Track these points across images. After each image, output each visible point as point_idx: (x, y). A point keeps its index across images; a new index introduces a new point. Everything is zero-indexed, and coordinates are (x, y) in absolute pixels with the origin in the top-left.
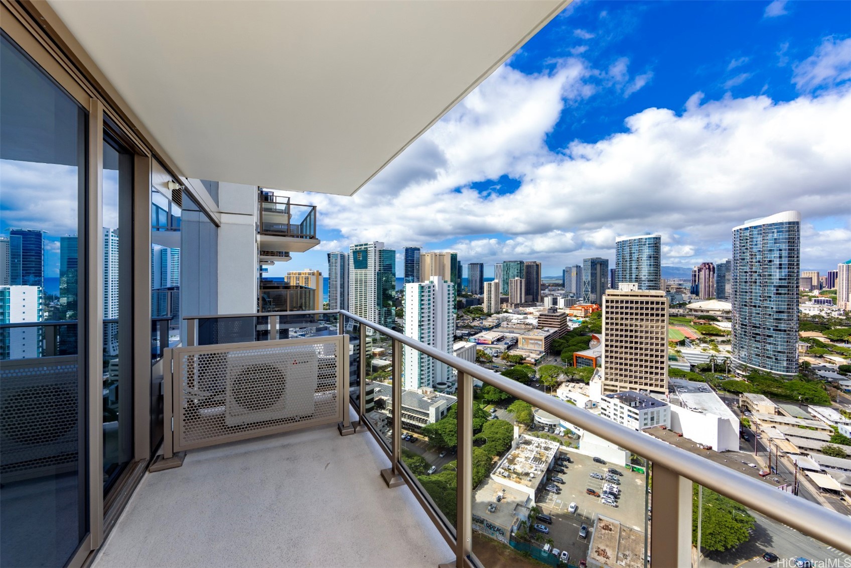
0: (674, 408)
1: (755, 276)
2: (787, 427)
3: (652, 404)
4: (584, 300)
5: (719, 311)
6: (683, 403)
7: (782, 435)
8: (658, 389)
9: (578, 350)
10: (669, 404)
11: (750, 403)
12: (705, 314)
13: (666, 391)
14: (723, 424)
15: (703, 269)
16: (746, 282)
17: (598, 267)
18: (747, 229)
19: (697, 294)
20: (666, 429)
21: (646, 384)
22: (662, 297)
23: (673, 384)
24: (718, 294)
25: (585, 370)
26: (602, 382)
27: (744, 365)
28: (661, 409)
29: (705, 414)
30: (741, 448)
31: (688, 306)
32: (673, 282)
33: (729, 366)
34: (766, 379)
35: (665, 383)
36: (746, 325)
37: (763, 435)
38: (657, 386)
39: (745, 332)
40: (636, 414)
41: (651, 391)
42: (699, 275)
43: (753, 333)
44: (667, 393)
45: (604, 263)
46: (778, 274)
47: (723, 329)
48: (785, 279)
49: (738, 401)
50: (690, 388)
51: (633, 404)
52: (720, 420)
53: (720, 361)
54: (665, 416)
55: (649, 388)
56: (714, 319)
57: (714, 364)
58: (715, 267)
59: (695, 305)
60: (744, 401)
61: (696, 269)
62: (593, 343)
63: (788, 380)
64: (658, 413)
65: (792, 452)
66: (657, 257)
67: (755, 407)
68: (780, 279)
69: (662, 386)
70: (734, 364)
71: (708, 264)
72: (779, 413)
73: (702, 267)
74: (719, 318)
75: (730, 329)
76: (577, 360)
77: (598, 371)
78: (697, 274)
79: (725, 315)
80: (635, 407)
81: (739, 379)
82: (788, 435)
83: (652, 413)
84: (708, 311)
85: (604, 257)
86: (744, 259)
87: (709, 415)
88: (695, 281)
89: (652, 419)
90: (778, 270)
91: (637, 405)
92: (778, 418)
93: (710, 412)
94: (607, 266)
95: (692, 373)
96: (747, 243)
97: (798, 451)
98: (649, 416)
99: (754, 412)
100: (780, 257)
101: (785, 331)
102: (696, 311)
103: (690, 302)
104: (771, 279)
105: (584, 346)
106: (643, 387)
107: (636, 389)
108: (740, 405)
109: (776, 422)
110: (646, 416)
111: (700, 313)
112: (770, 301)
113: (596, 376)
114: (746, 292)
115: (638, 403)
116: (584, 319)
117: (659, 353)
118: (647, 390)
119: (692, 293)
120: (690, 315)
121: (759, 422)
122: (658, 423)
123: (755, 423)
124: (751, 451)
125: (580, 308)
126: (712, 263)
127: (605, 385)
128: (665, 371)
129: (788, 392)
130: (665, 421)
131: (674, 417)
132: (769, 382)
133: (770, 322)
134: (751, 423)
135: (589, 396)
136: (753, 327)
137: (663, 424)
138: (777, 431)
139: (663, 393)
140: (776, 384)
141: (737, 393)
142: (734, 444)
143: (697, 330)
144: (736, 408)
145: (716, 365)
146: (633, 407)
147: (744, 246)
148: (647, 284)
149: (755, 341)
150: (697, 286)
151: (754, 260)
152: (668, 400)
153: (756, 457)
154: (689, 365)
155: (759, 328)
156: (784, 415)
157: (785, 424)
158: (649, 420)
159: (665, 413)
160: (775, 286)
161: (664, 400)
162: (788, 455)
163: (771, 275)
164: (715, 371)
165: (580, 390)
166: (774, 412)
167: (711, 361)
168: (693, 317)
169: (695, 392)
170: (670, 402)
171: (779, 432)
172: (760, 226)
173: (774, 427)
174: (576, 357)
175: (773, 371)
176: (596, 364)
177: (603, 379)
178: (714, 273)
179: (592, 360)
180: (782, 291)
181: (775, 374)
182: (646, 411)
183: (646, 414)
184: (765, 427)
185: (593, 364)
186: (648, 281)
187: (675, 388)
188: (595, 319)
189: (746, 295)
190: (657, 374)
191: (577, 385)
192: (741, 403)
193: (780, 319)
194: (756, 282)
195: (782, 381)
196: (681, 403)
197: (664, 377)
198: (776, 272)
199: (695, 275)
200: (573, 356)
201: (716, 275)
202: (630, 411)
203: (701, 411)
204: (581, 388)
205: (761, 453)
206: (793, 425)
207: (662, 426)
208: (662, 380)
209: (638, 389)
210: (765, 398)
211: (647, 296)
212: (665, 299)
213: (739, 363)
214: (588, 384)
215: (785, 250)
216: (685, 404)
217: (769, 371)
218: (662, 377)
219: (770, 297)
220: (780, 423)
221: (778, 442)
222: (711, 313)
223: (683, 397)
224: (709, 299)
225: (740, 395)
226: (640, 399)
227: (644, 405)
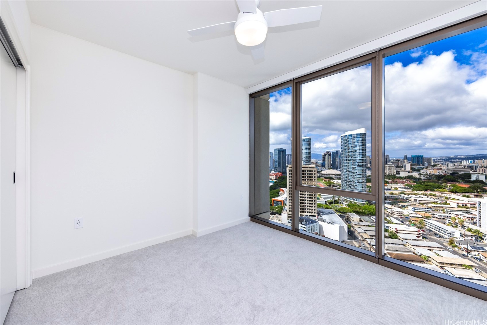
0: (321, 223)
1: (350, 158)
2: (365, 227)
3: (311, 222)
4: (275, 170)
5: (334, 174)
6: (324, 220)
7: (363, 231)
8: (313, 214)
9: (274, 197)
10: (319, 221)
11: (350, 217)
12: (328, 176)
13: (316, 214)
14: (341, 228)
15: (326, 154)
16: (346, 161)
17: (281, 153)
18: (346, 136)
19: (324, 167)
20: (317, 234)
21: (308, 212)
22: (314, 168)
23: (319, 211)
24: (333, 166)
25: (278, 207)
26: (288, 213)
27: (346, 200)
28: (315, 224)
29: (334, 225)
30: (348, 239)
31: (321, 172)
32: (313, 161)
33: (340, 201)
34: (355, 205)
35: (316, 211)
36: (346, 181)
37: (356, 232)
38: (312, 213)
39: (346, 184)
40: (305, 228)
41: (310, 216)
42: (325, 157)
43: (350, 185)
44: (317, 216)
45: (284, 151)
46: (358, 157)
47: (336, 183)
48: (361, 159)
49: (345, 216)
50: (327, 213)
51: (303, 223)
52: (340, 226)
53: (337, 198)
54: (317, 227)
55: (309, 214)
56: (332, 178)
57: (334, 200)
58: (332, 154)
59: (324, 172)
60: (347, 217)
61: (324, 155)
62: (281, 192)
63: (363, 205)
64: (314, 226)
65: (368, 238)
66: (310, 148)
67: (352, 218)
68: (359, 159)
69: (315, 213)
70: (342, 199)
71: (328, 152)
72: (361, 221)
73: (326, 153)
74: (334, 178)
75: (340, 183)
76: (274, 202)
77: (285, 207)
78: (324, 157)
79: (336, 176)
80: (304, 225)
81: (344, 206)
82: (365, 230)
83: (312, 227)
84: (329, 175)
85: (284, 148)
86: (345, 150)
87: (335, 225)
88: (323, 160)
89: (312, 230)
90: (358, 155)
91: (305, 223)
92: (361, 223)
93: (336, 223)
94: (285, 153)
95: (326, 205)
96: (346, 142)
97: (369, 237)
98: (310, 228)
99: (352, 221)
100: (359, 149)
101: (361, 183)
102: (324, 174)
103: (322, 171)
104: (356, 159)
105: (277, 194)
106: (306, 214)
107: (303, 215)
108: (346, 219)
109: (360, 225)
110: (309, 229)
111: (326, 176)
112: (356, 169)
113: (284, 210)
114: (347, 165)
115: (305, 222)
116: (275, 181)
117: (313, 196)
118: (308, 215)
119: (322, 166)
120: (322, 177)
121: (353, 225)
122: (314, 231)
123: (352, 227)
124: (352, 240)
125: (273, 175)
126: (330, 152)
127: (289, 214)
128: (316, 205)
129: (363, 210)
130: (317, 230)
131: (321, 228)
132: (356, 207)
133: (356, 180)
134: (351, 227)
135: (281, 221)
136: (350, 181)
137: (316, 232)
138: (361, 229)
139: (315, 216)
140: (359, 207)
141: (345, 213)
142: (346, 238)
143: (326, 184)
144: (344, 220)
145: (335, 200)
146: (303, 225)
147: (345, 144)
148: (306, 162)
149: (350, 188)
150: (324, 163)
151: (349, 150)
152: (318, 219)
153: (354, 242)
154: (324, 201)
155: (352, 182)
156: (363, 222)
157: (364, 225)
158: (310, 230)
159: (317, 226)
160: (358, 163)
161: (316, 219)
162: (366, 239)
163: (356, 157)
164: (335, 203)
165: (277, 218)
166: (359, 221)
167: (333, 199)
168: (323, 178)
169: (328, 214)
170: (319, 220)
171: (362, 230)
172: (351, 135)
173: (360, 227)
174: (274, 201)
175: (357, 202)
176: (283, 204)
177: (288, 211)
178: (331, 156)
179: (281, 202)
180: (360, 164)
181: (358, 203)
182: (308, 226)
183: (309, 227)
184: (356, 228)
185: (282, 204)
186: (306, 160)
187: (320, 213)
188: (280, 180)
189: (346, 167)
190: (312, 207)
191: (275, 216)
192: (346, 218)
193: (360, 178)
194: (350, 161)
195: (361, 206)
196: (323, 221)
197: (316, 208)
198: (358, 156)
199: (323, 158)
200: (272, 200)
201: (332, 157)
202: (302, 227)
203: (332, 223)
204: (277, 217)
205: (356, 240)
206: (367, 226)
207: (316, 233)
208: (315, 210)
209: (304, 215)
210: (355, 214)
211: (308, 168)
212: (316, 169)
213: (344, 199)
214: (280, 215)
215: (361, 146)
216: (325, 221)
217: (356, 201)
218: (315, 208)
219: (356, 167)
220: (362, 225)
221: (362, 234)
222: (331, 176)
223: (324, 217)
224: (329, 169)
225: (346, 214)
226: (306, 220)
227: (308, 223)
